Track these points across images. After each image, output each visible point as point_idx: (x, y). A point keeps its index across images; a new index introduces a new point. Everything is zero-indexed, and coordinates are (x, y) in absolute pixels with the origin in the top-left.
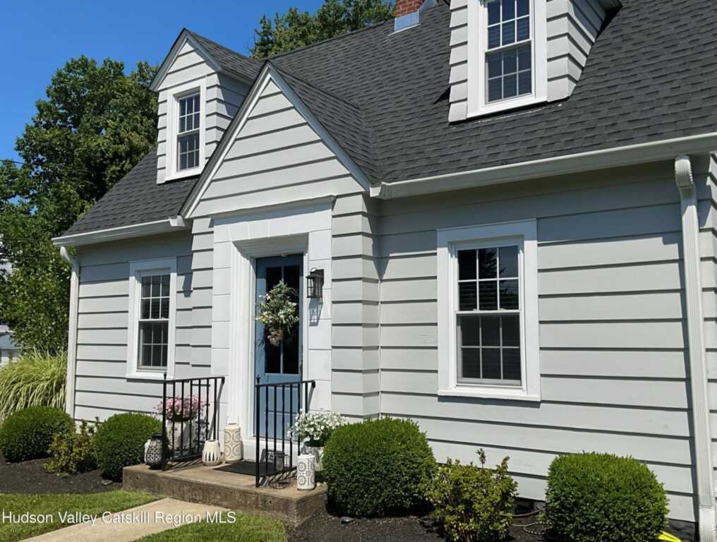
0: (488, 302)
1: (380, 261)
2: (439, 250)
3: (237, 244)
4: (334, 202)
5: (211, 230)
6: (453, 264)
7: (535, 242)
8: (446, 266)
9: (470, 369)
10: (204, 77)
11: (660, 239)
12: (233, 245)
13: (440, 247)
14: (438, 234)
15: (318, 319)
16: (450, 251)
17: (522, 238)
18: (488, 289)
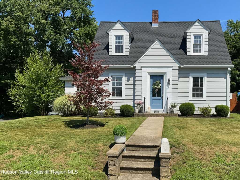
0: (198, 86)
1: (179, 77)
2: (190, 77)
3: (148, 72)
4: (172, 67)
5: (141, 69)
6: (192, 79)
7: (206, 77)
8: (191, 79)
9: (194, 96)
10: (125, 33)
11: (223, 78)
12: (147, 73)
13: (190, 76)
14: (190, 74)
15: (169, 87)
16: (192, 77)
17: (204, 76)
18: (198, 84)
